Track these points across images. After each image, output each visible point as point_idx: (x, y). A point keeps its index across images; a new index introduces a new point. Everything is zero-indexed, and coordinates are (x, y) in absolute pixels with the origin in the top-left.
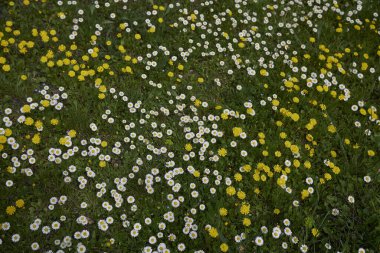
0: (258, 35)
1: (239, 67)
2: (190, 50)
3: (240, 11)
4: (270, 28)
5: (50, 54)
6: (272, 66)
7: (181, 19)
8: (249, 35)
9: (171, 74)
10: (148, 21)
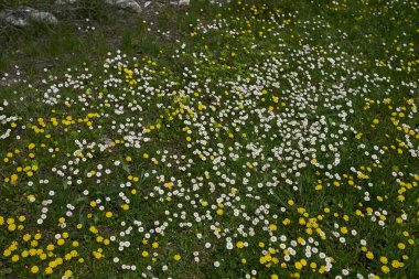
0: (238, 199)
1: (219, 236)
2: (166, 224)
3: (218, 173)
4: (250, 189)
5: (14, 246)
6: (252, 233)
7: (156, 188)
8: (228, 199)
9: (145, 254)
10: (121, 194)
